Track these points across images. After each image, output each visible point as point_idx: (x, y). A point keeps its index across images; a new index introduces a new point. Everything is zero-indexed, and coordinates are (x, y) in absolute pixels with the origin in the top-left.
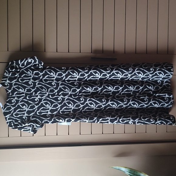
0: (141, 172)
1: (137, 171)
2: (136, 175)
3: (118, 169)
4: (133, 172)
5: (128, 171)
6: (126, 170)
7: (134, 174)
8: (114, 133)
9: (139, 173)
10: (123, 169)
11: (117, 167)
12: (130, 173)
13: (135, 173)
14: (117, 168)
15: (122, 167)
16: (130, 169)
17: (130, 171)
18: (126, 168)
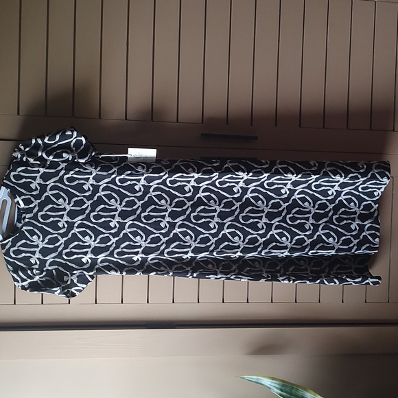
0: (305, 389)
1: (297, 386)
2: (296, 396)
3: (256, 383)
4: (288, 389)
5: (276, 386)
6: (273, 384)
7: (291, 394)
8: (248, 302)
9: (302, 392)
10: (267, 382)
11: (254, 378)
12: (281, 390)
13: (293, 391)
14: (254, 380)
15: (264, 377)
16: (281, 383)
17: (283, 386)
18: (273, 379)
